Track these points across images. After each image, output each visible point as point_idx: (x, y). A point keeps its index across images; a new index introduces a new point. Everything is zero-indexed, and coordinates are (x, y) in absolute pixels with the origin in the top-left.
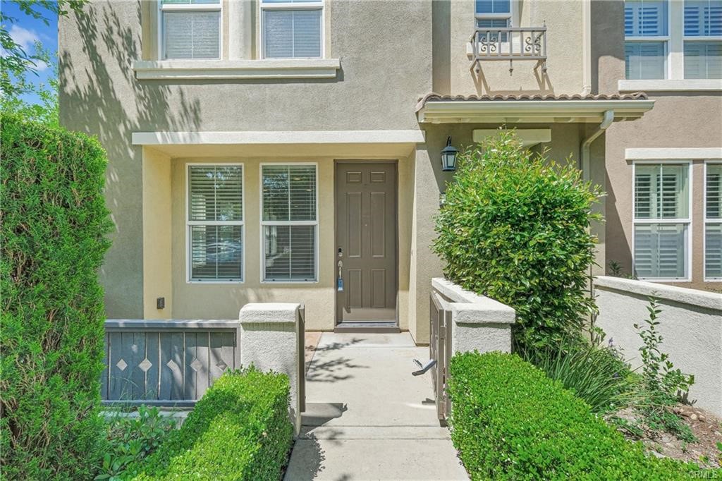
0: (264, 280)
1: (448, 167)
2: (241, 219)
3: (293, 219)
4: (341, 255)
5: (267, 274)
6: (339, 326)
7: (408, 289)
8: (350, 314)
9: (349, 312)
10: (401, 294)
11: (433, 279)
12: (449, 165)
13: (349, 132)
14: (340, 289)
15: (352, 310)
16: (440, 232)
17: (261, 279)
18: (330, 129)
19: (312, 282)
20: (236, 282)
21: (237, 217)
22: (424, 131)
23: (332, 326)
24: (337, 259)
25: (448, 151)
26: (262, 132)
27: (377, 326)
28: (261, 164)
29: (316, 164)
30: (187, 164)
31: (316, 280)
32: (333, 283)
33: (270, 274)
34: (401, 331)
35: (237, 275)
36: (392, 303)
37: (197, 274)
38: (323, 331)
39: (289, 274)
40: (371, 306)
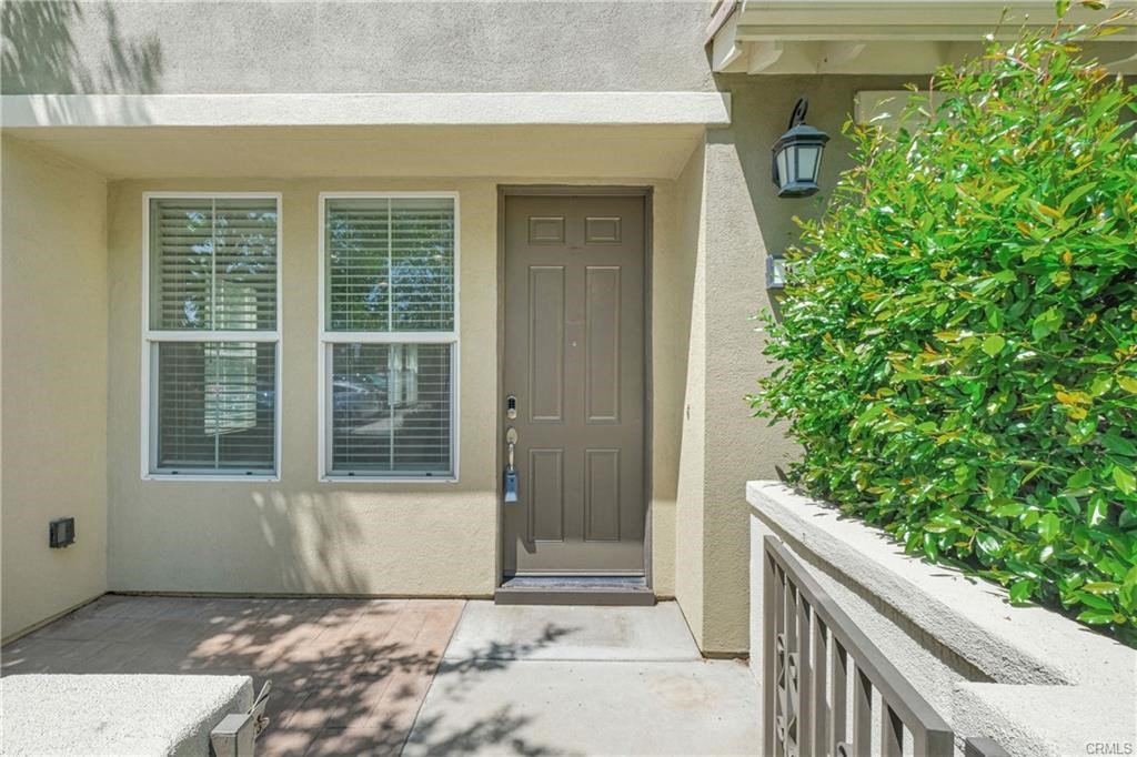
0: (327, 475)
1: (800, 181)
2: (274, 328)
3: (399, 327)
4: (513, 414)
5: (336, 459)
6: (507, 587)
7: (675, 498)
8: (533, 555)
9: (531, 549)
10: (657, 509)
11: (749, 483)
12: (801, 176)
13: (531, 95)
14: (511, 497)
15: (539, 543)
16: (781, 358)
17: (321, 471)
18: (481, 89)
19: (442, 481)
20: (260, 479)
21: (266, 322)
22: (728, 95)
23: (489, 585)
24: (504, 427)
25: (799, 137)
26: (301, 96)
27: (597, 587)
28: (323, 196)
29: (455, 195)
30: (147, 196)
31: (452, 475)
32: (494, 483)
33: (344, 459)
34: (655, 601)
35: (264, 459)
36: (633, 527)
37: (170, 458)
38: (468, 598)
39: (388, 459)
40: (586, 535)
